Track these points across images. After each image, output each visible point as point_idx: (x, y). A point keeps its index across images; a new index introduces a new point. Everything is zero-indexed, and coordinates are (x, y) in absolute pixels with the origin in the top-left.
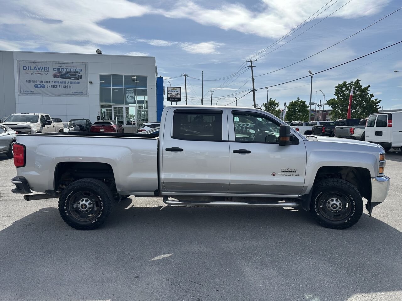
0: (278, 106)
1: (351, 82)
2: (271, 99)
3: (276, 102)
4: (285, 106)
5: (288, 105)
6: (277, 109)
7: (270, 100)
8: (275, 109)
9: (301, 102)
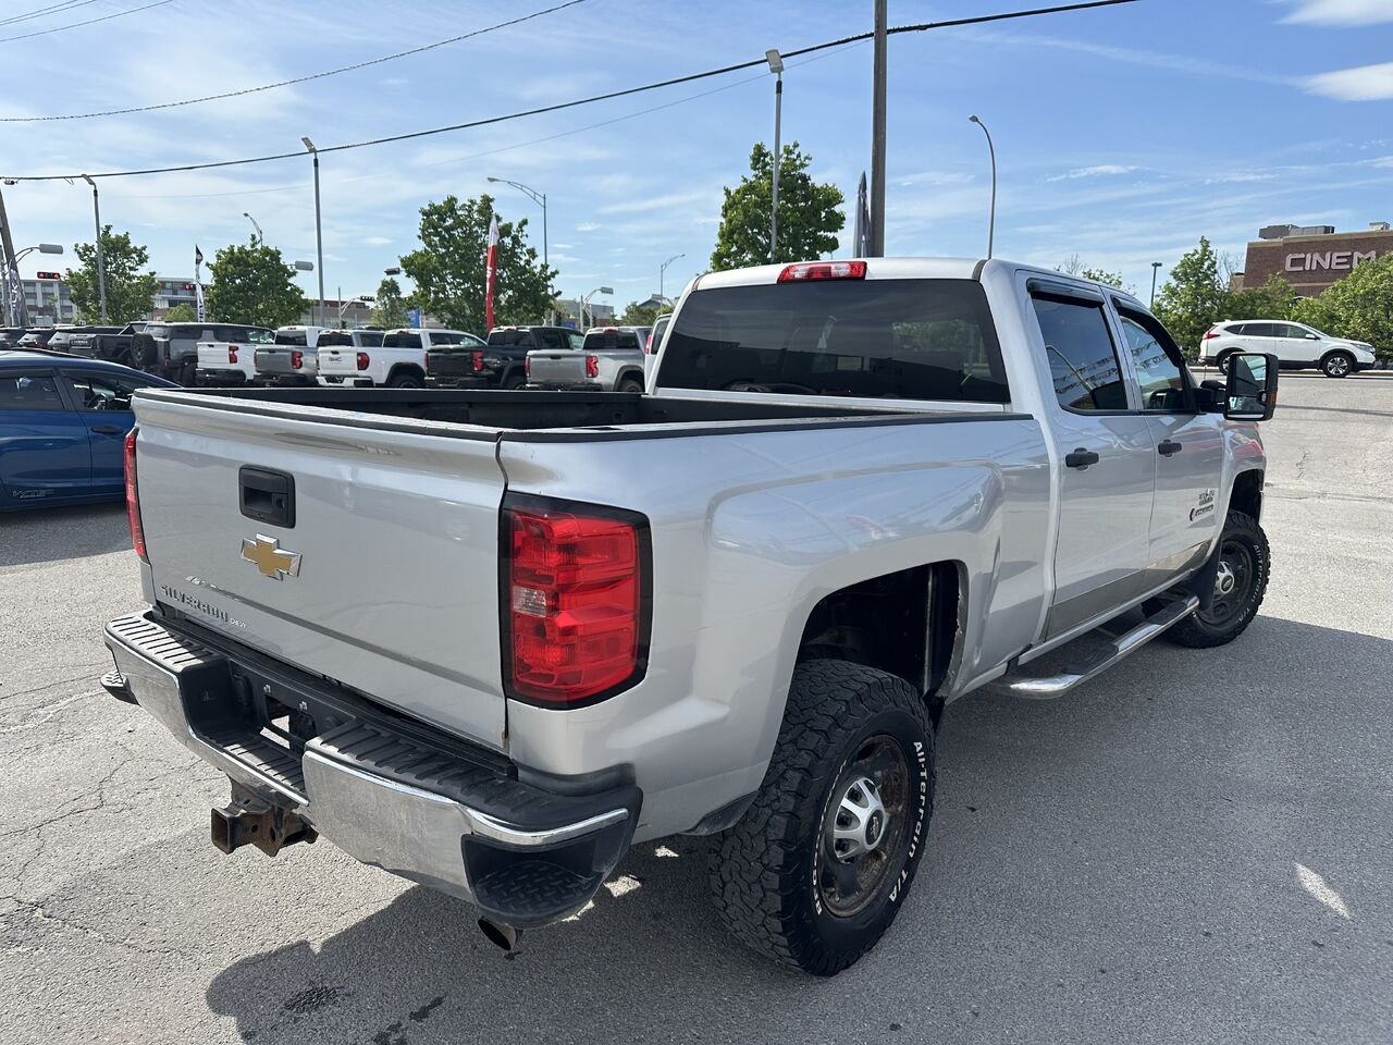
0: (143, 260)
1: (471, 201)
2: (108, 228)
3: (135, 242)
4: (198, 262)
5: (214, 261)
6: (143, 271)
7: (106, 233)
8: (132, 273)
9: (266, 251)
